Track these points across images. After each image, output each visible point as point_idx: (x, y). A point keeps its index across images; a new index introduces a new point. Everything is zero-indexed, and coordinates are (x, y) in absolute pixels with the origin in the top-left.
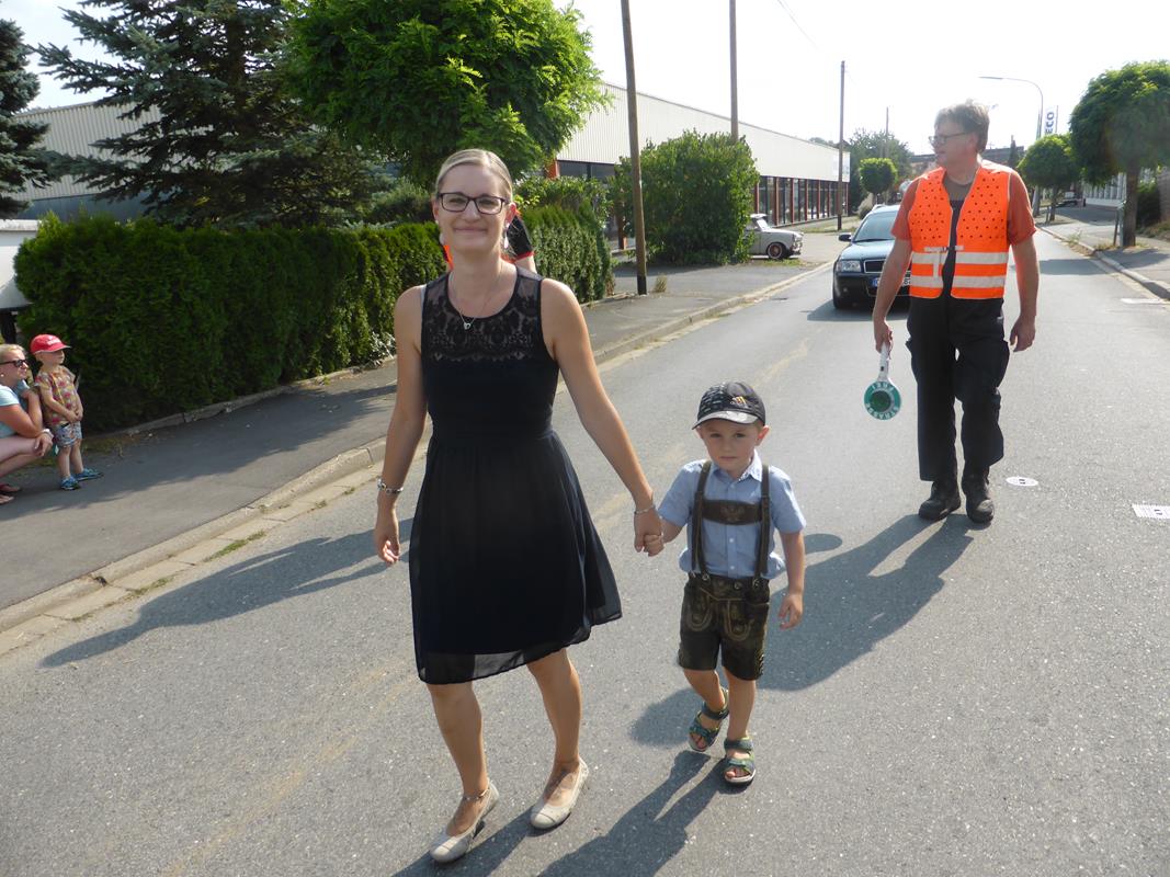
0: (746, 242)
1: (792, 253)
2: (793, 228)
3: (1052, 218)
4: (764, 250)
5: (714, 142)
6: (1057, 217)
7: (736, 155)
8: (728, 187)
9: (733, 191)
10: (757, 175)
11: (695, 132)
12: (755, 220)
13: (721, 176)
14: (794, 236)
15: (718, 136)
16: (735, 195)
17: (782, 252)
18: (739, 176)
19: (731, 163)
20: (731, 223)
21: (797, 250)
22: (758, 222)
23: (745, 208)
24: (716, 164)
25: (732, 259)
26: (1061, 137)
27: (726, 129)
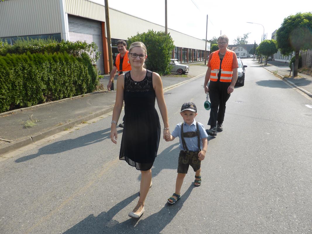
0: (169, 68)
1: (185, 72)
2: (187, 64)
3: (266, 64)
4: (176, 72)
5: (159, 34)
6: (268, 64)
7: (166, 39)
8: (162, 49)
9: (164, 51)
10: (174, 47)
11: (152, 30)
12: (173, 61)
13: (160, 46)
14: (186, 67)
15: (161, 32)
16: (165, 52)
17: (182, 72)
18: (166, 46)
19: (163, 41)
20: (164, 62)
21: (187, 71)
22: (175, 62)
23: (168, 57)
24: (158, 42)
25: (164, 74)
26: (269, 40)
27: (163, 30)
